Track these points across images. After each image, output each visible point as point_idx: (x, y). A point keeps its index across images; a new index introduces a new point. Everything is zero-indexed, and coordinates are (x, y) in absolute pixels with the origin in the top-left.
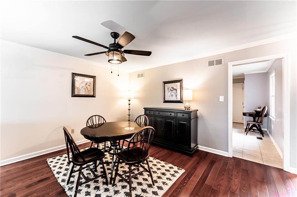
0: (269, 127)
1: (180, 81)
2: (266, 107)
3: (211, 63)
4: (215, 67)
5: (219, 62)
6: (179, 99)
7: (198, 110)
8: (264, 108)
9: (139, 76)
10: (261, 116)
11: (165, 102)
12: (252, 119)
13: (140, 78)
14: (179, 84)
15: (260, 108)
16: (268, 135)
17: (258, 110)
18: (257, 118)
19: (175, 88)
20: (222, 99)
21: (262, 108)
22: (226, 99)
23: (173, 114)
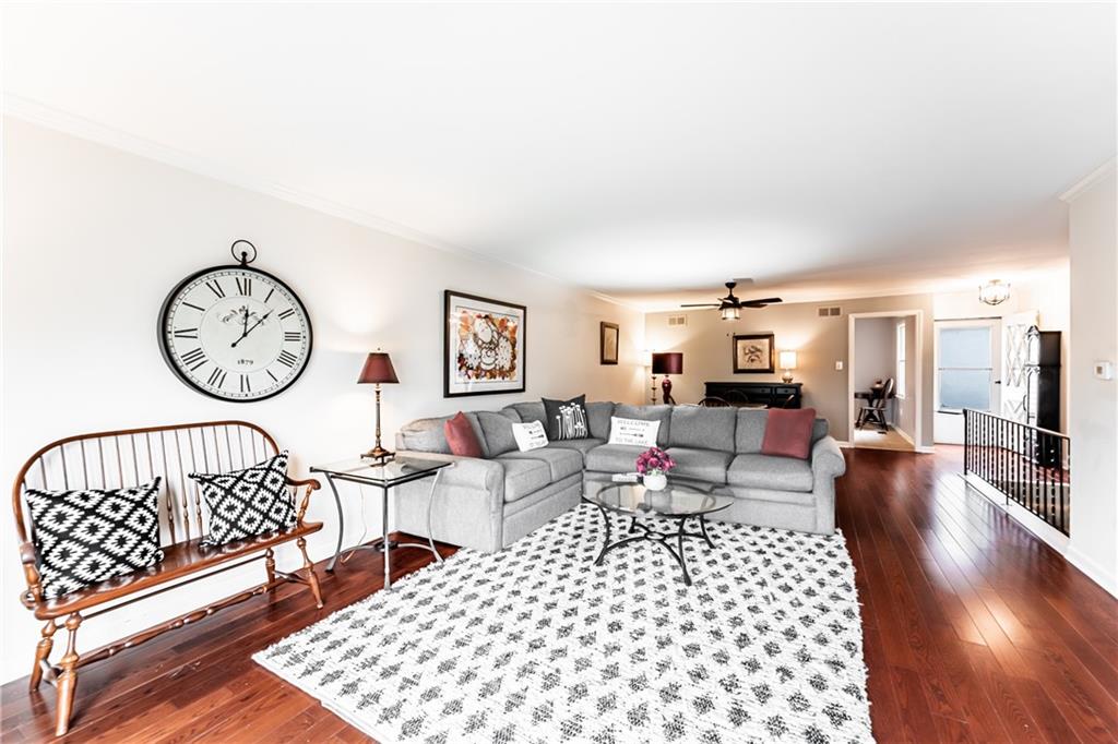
0: (895, 418)
1: (770, 336)
2: (892, 381)
3: (823, 312)
4: (830, 318)
5: (836, 312)
6: (767, 367)
7: (801, 384)
8: (888, 381)
9: (672, 321)
10: (883, 397)
11: (737, 371)
12: (866, 402)
13: (677, 326)
14: (766, 341)
15: (879, 383)
16: (893, 429)
17: (878, 386)
18: (875, 402)
19: (759, 347)
20: (840, 365)
21: (884, 383)
22: (846, 366)
23: (768, 391)
